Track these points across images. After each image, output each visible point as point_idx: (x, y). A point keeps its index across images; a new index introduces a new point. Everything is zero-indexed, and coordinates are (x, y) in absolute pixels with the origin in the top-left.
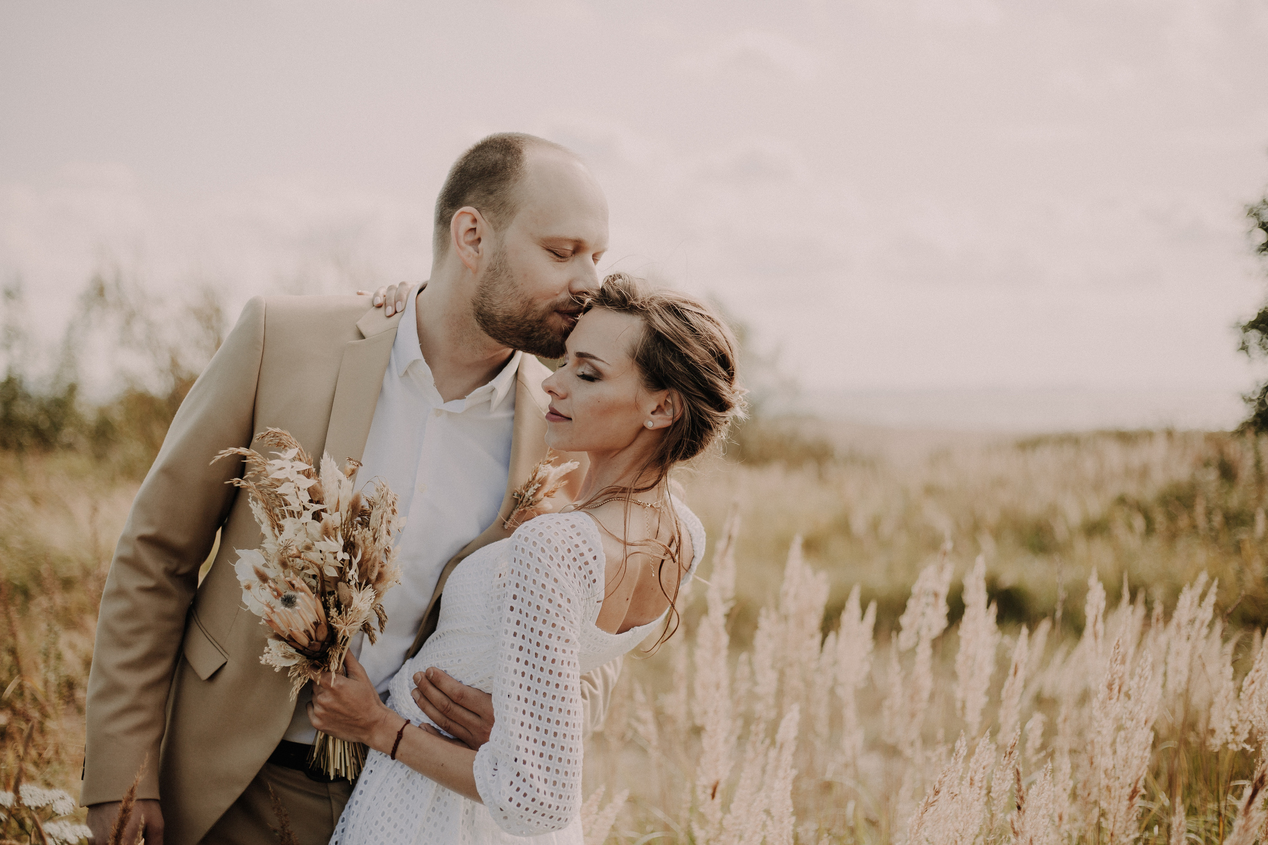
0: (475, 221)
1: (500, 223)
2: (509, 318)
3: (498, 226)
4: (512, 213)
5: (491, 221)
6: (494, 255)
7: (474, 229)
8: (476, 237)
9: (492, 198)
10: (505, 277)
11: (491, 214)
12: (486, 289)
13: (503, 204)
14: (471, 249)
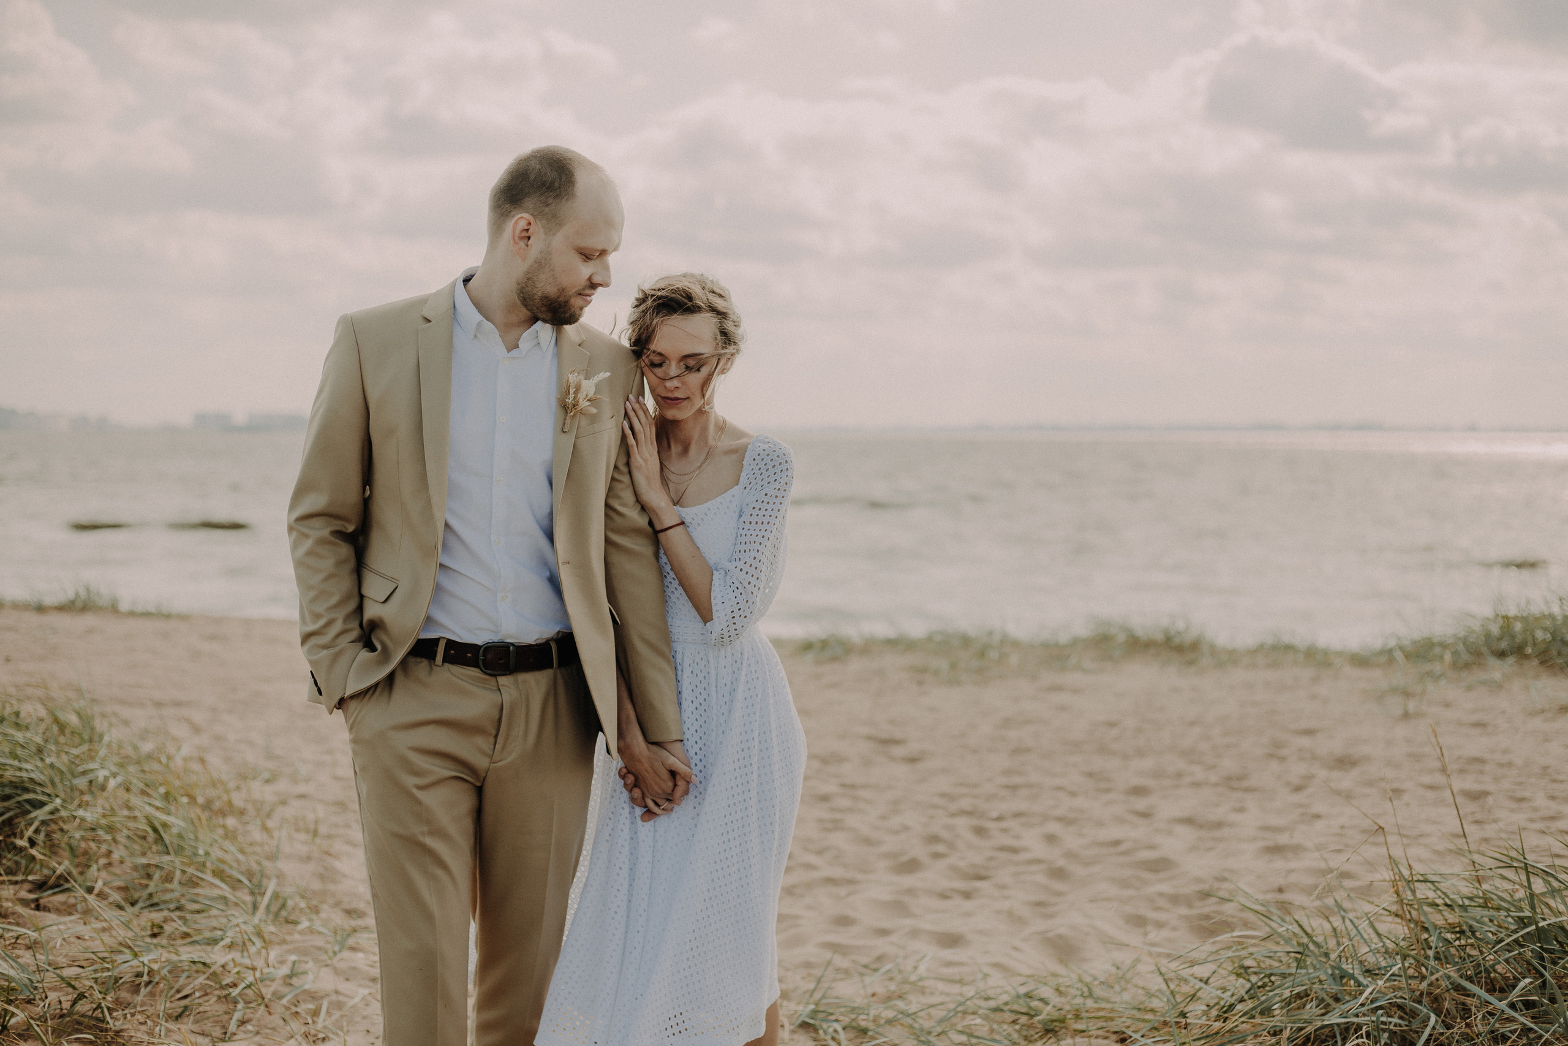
0: (530, 224)
1: (550, 230)
2: (546, 297)
3: (549, 231)
4: (561, 225)
5: (543, 227)
6: (541, 252)
7: (527, 230)
8: (527, 235)
9: (547, 210)
10: (548, 270)
11: (544, 221)
12: (531, 275)
13: (555, 216)
14: (522, 244)
